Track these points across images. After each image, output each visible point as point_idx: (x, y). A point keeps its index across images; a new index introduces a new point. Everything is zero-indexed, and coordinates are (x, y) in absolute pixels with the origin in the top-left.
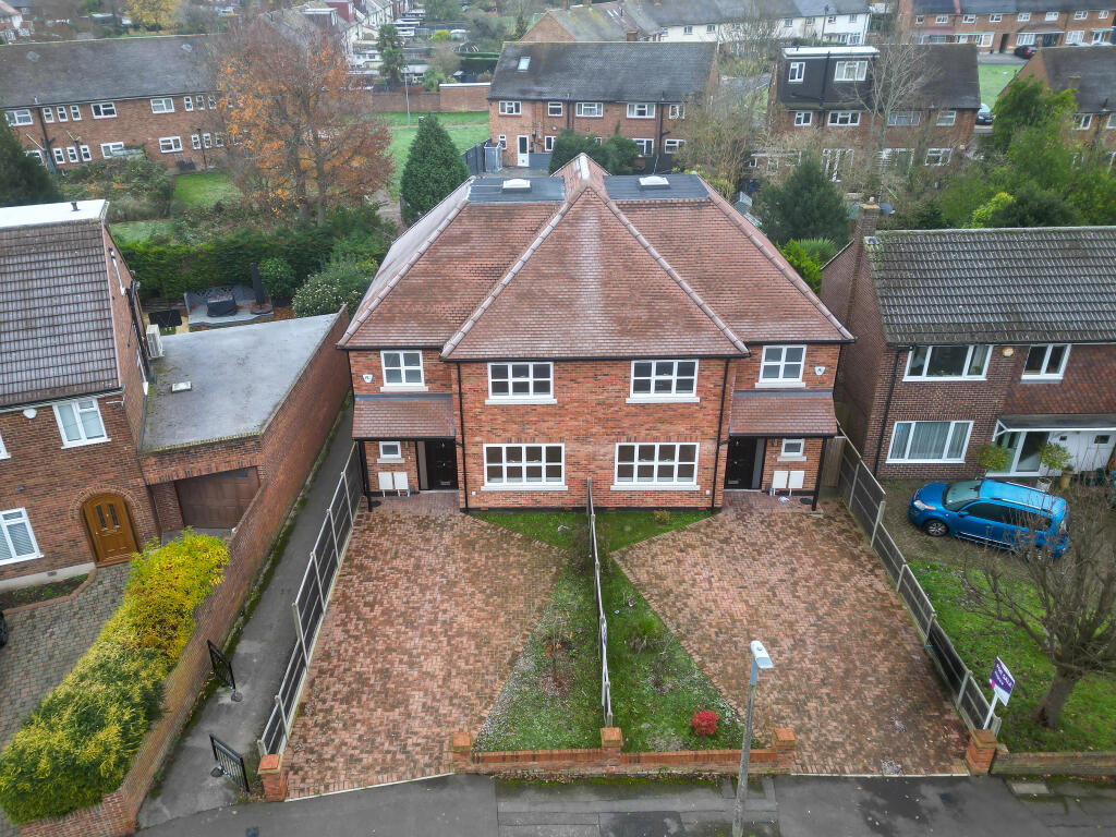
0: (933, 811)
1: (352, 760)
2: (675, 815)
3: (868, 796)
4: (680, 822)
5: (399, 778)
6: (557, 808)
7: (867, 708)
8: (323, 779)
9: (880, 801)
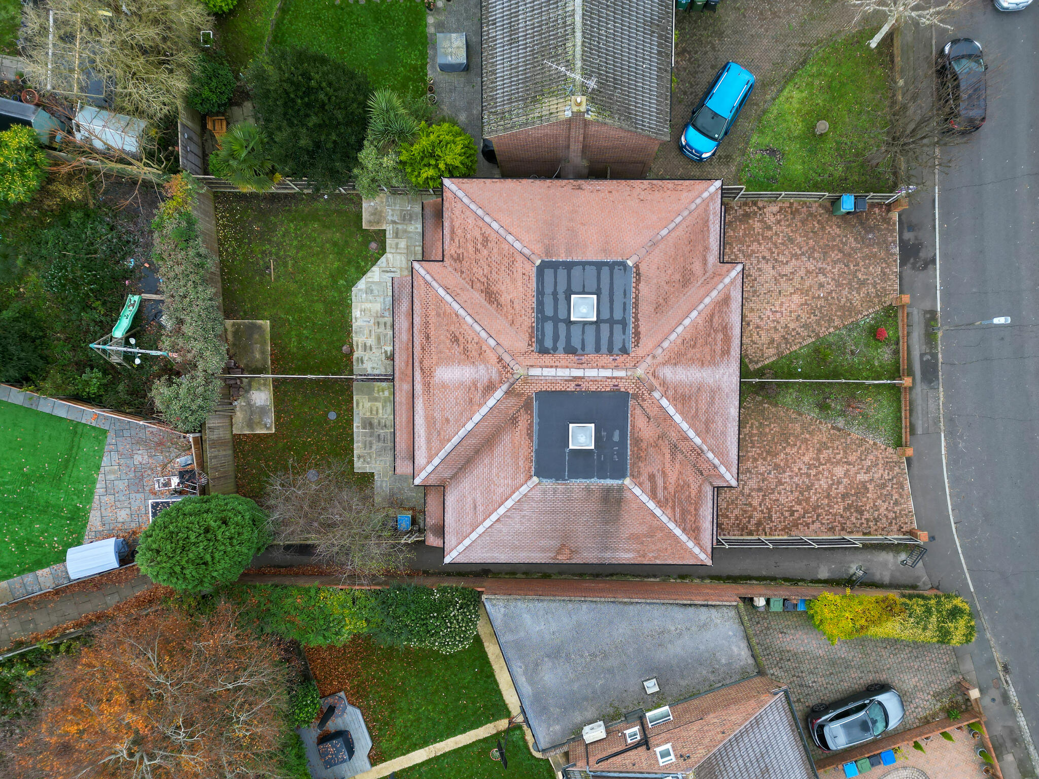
0: (916, 238)
1: (896, 503)
2: (922, 355)
3: (909, 265)
4: (926, 354)
5: (906, 480)
6: (920, 408)
7: (861, 248)
8: (906, 515)
9: (912, 260)
